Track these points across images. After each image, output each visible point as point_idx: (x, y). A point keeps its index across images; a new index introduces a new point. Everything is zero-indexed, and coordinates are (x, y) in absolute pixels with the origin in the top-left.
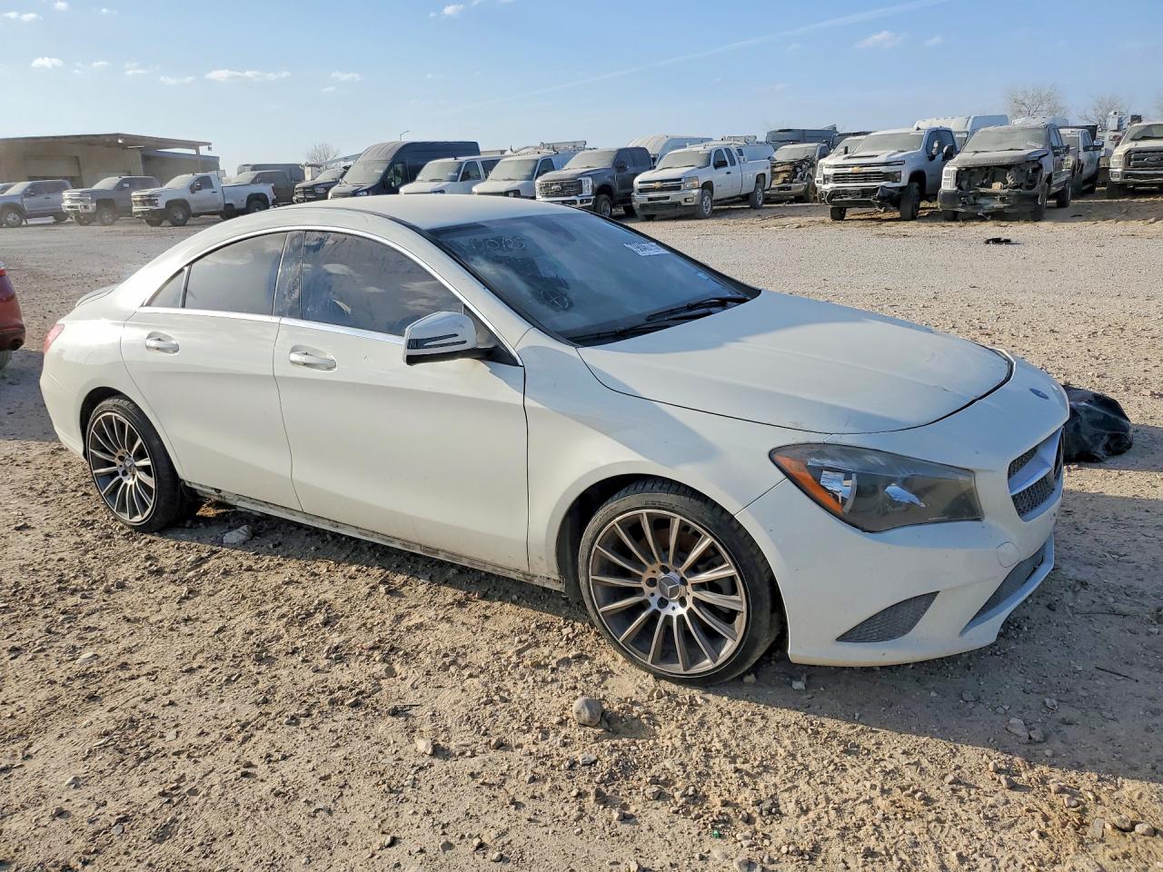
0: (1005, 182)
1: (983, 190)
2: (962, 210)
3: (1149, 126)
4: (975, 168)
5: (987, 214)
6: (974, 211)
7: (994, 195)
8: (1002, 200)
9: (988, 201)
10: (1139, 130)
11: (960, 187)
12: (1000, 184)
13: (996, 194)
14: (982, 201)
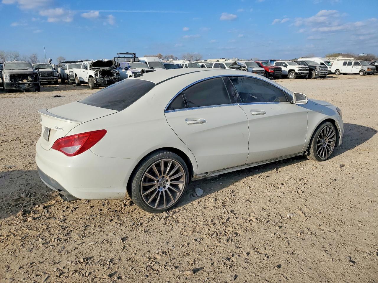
0: (28, 79)
1: (21, 82)
2: (15, 89)
3: (39, 65)
4: (16, 75)
5: (24, 90)
6: (19, 89)
7: (24, 84)
8: (29, 85)
9: (23, 86)
10: (37, 66)
11: (12, 81)
12: (26, 80)
13: (26, 83)
14: (21, 86)
